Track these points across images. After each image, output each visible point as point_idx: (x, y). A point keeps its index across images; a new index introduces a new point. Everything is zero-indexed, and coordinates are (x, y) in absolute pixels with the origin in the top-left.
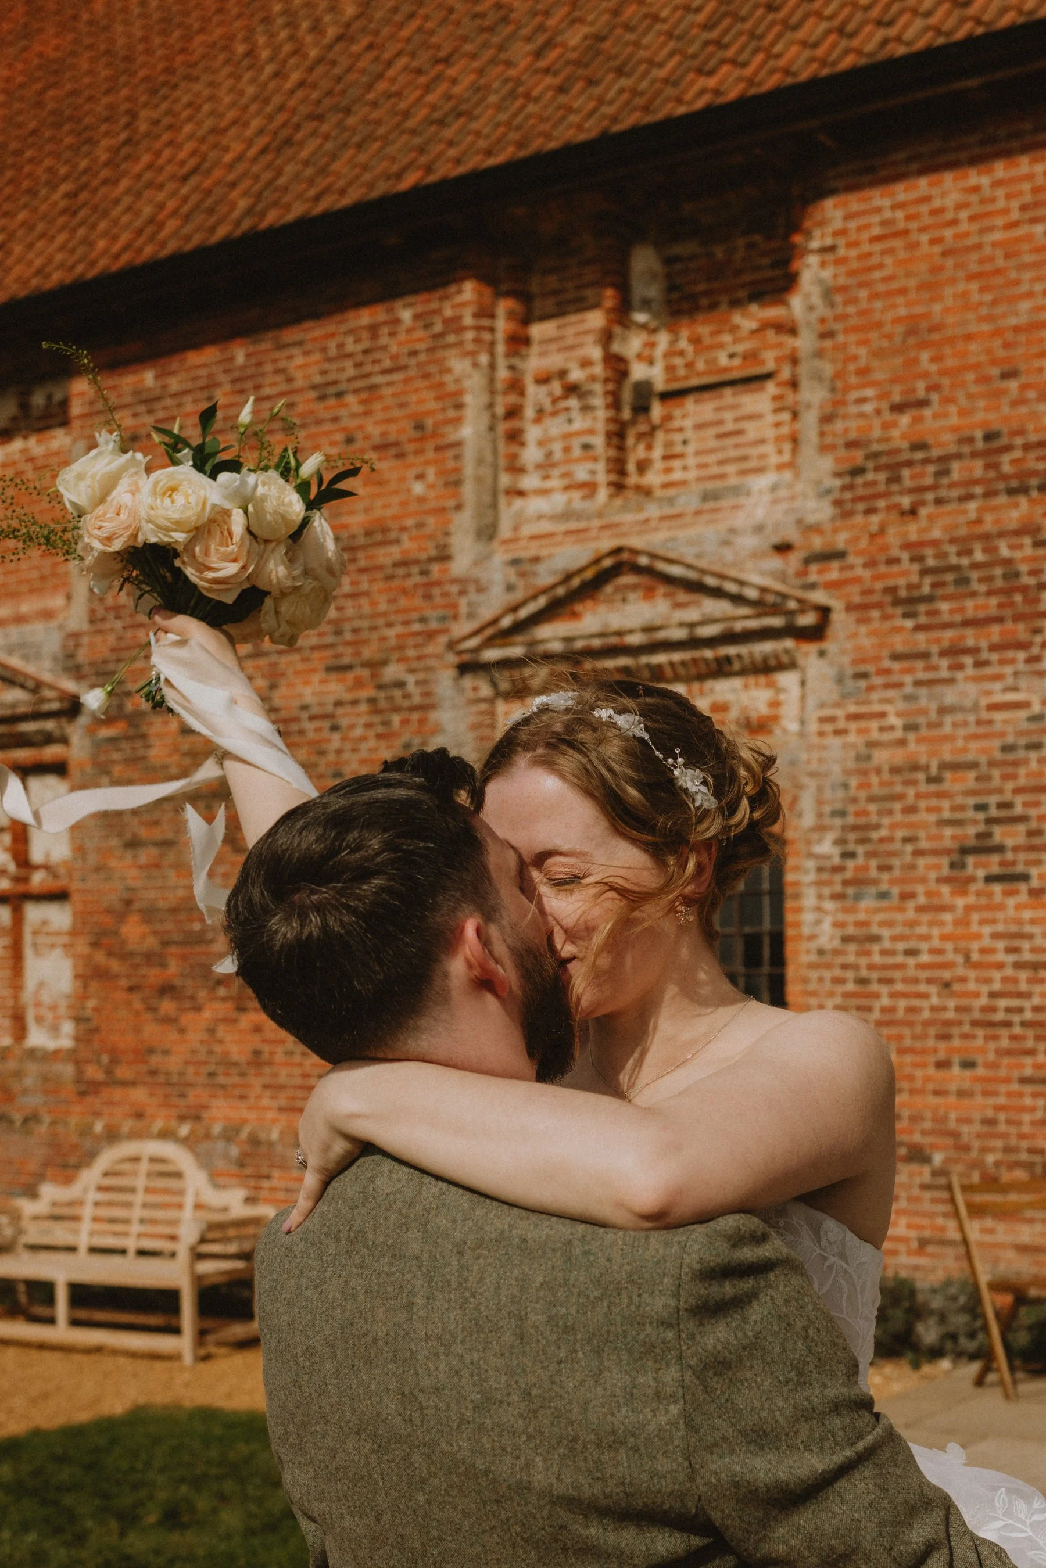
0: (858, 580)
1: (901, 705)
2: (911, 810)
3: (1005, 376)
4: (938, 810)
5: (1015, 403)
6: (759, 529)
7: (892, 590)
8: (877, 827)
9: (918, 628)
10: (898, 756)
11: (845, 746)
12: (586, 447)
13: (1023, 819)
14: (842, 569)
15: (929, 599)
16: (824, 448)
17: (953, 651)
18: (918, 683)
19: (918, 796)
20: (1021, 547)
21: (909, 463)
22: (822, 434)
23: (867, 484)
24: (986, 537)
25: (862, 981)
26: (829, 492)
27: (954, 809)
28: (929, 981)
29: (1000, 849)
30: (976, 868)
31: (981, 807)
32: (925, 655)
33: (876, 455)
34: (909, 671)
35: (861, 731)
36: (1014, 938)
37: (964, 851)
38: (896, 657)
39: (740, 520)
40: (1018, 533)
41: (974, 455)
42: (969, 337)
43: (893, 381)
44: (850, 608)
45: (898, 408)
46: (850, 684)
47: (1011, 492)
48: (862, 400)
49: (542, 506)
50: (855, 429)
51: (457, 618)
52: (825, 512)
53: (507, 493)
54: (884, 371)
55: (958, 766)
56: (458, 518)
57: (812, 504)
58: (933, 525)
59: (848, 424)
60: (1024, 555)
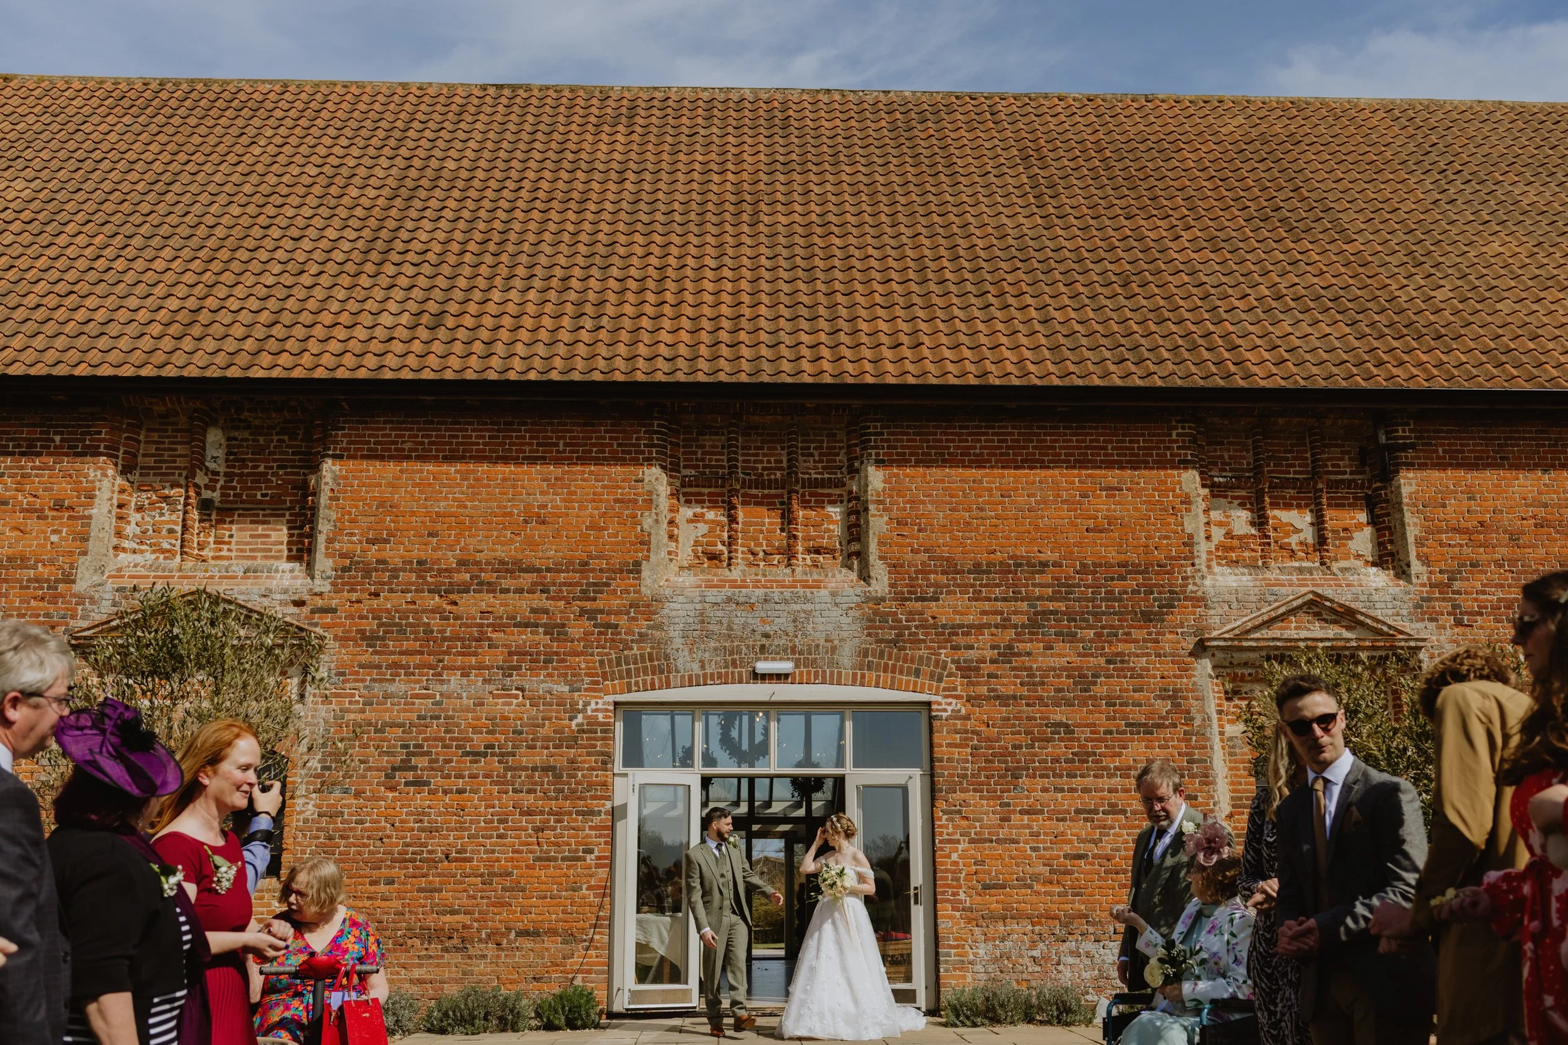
0: (342, 625)
1: (363, 692)
2: (366, 746)
3: (430, 535)
4: (380, 747)
5: (434, 549)
6: (286, 591)
7: (362, 632)
9: (375, 653)
10: (359, 717)
11: (328, 711)
12: (170, 531)
13: (428, 753)
14: (333, 618)
15: (383, 639)
16: (327, 555)
17: (394, 666)
18: (373, 680)
19: (369, 739)
20: (434, 619)
21: (376, 570)
22: (327, 548)
23: (350, 577)
24: (416, 612)
25: (331, 838)
26: (329, 578)
27: (389, 747)
28: (369, 838)
29: (415, 768)
30: (400, 778)
31: (404, 747)
32: (379, 667)
33: (358, 563)
34: (369, 674)
35: (339, 703)
36: (420, 816)
37: (394, 769)
38: (361, 666)
39: (273, 584)
40: (433, 611)
41: (411, 571)
42: (413, 514)
43: (369, 529)
44: (336, 638)
45: (372, 542)
46: (334, 678)
47: (429, 591)
48: (352, 534)
49: (138, 558)
50: (346, 547)
51: (73, 617)
52: (326, 587)
53: (116, 548)
54: (364, 522)
55: (393, 725)
56: (82, 559)
57: (318, 581)
58: (387, 601)
59: (342, 545)
60: (435, 622)
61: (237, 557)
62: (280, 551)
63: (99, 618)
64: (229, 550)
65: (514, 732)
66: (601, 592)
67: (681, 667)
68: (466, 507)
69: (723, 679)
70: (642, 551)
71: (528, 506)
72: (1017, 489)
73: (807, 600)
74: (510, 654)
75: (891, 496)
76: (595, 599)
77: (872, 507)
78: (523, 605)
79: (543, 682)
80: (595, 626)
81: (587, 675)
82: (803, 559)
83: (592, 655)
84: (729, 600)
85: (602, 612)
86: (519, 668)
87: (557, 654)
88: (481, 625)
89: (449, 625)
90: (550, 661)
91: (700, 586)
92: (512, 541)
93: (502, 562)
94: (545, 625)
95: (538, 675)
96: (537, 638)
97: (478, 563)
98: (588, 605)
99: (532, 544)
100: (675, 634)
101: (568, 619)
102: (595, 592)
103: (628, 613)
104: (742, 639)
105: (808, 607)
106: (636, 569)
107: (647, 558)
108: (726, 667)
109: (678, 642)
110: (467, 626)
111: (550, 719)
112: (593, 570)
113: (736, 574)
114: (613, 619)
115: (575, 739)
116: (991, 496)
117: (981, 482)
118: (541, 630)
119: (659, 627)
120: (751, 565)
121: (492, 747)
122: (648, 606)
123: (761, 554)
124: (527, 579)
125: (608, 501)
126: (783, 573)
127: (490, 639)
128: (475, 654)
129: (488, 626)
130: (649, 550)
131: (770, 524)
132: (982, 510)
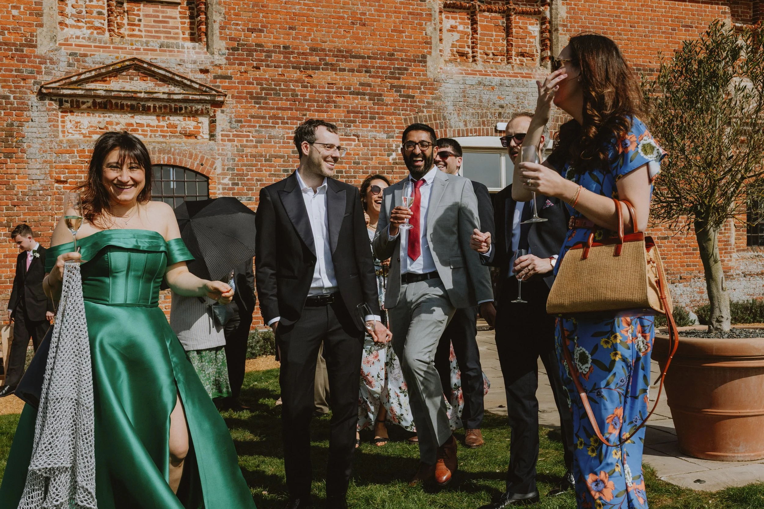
0: (235, 88)
1: (255, 134)
2: (260, 170)
3: (290, 28)
4: (270, 171)
5: (294, 39)
6: (195, 62)
7: (251, 93)
8: (247, 175)
9: (260, 108)
10: (254, 151)
11: (232, 146)
12: (100, 13)
14: (229, 83)
15: (265, 98)
16: (222, 38)
17: (275, 117)
18: (261, 127)
19: (262, 165)
20: (298, 86)
21: (256, 51)
22: (221, 33)
23: (239, 55)
24: (285, 81)
26: (224, 54)
27: (275, 171)
32: (264, 118)
33: (244, 45)
34: (258, 122)
35: (239, 141)
38: (252, 117)
39: (185, 57)
40: (296, 81)
41: (280, 52)
42: (278, 12)
43: (249, 21)
44: (233, 97)
45: (252, 30)
46: (235, 125)
47: (294, 68)
48: (237, 24)
49: (78, 32)
50: (234, 34)
51: (39, 73)
52: (223, 61)
53: (61, 23)
54: (245, 16)
55: (276, 157)
56: (39, 30)
57: (217, 57)
58: (266, 73)
59: (232, 32)
60: (299, 89)
61: (146, 36)
62: (177, 34)
63: (60, 74)
64: (140, 30)
65: (354, 163)
66: (403, 74)
67: (453, 125)
68: (313, 11)
69: (478, 133)
70: (427, 48)
71: (354, 13)
72: (638, 23)
73: (524, 86)
74: (349, 112)
75: (571, 22)
76: (399, 79)
77: (560, 28)
78: (355, 80)
79: (370, 131)
80: (400, 96)
81: (397, 127)
82: (516, 60)
83: (399, 115)
84: (480, 83)
85: (403, 87)
86: (354, 122)
87: (378, 113)
88: (329, 92)
89: (308, 91)
90: (374, 118)
91: (462, 74)
92: (345, 37)
93: (339, 51)
94: (369, 94)
95: (367, 127)
96: (365, 102)
97: (324, 50)
98: (396, 83)
99: (359, 40)
100: (448, 103)
101: (383, 91)
102: (399, 74)
103: (420, 89)
104: (488, 109)
105: (525, 90)
106: (423, 60)
107: (430, 53)
108: (479, 125)
109: (451, 108)
110: (320, 92)
111: (376, 155)
112: (397, 59)
113: (480, 66)
114: (411, 92)
115: (392, 168)
116: (625, 26)
117: (620, 17)
118: (367, 97)
119: (438, 98)
120: (485, 61)
121: (341, 172)
122: (432, 84)
123: (491, 56)
124: (355, 63)
125: (404, 13)
126: (505, 68)
127: (335, 102)
128: (326, 111)
129: (333, 93)
130: (431, 48)
131: (496, 36)
132: (620, 34)
